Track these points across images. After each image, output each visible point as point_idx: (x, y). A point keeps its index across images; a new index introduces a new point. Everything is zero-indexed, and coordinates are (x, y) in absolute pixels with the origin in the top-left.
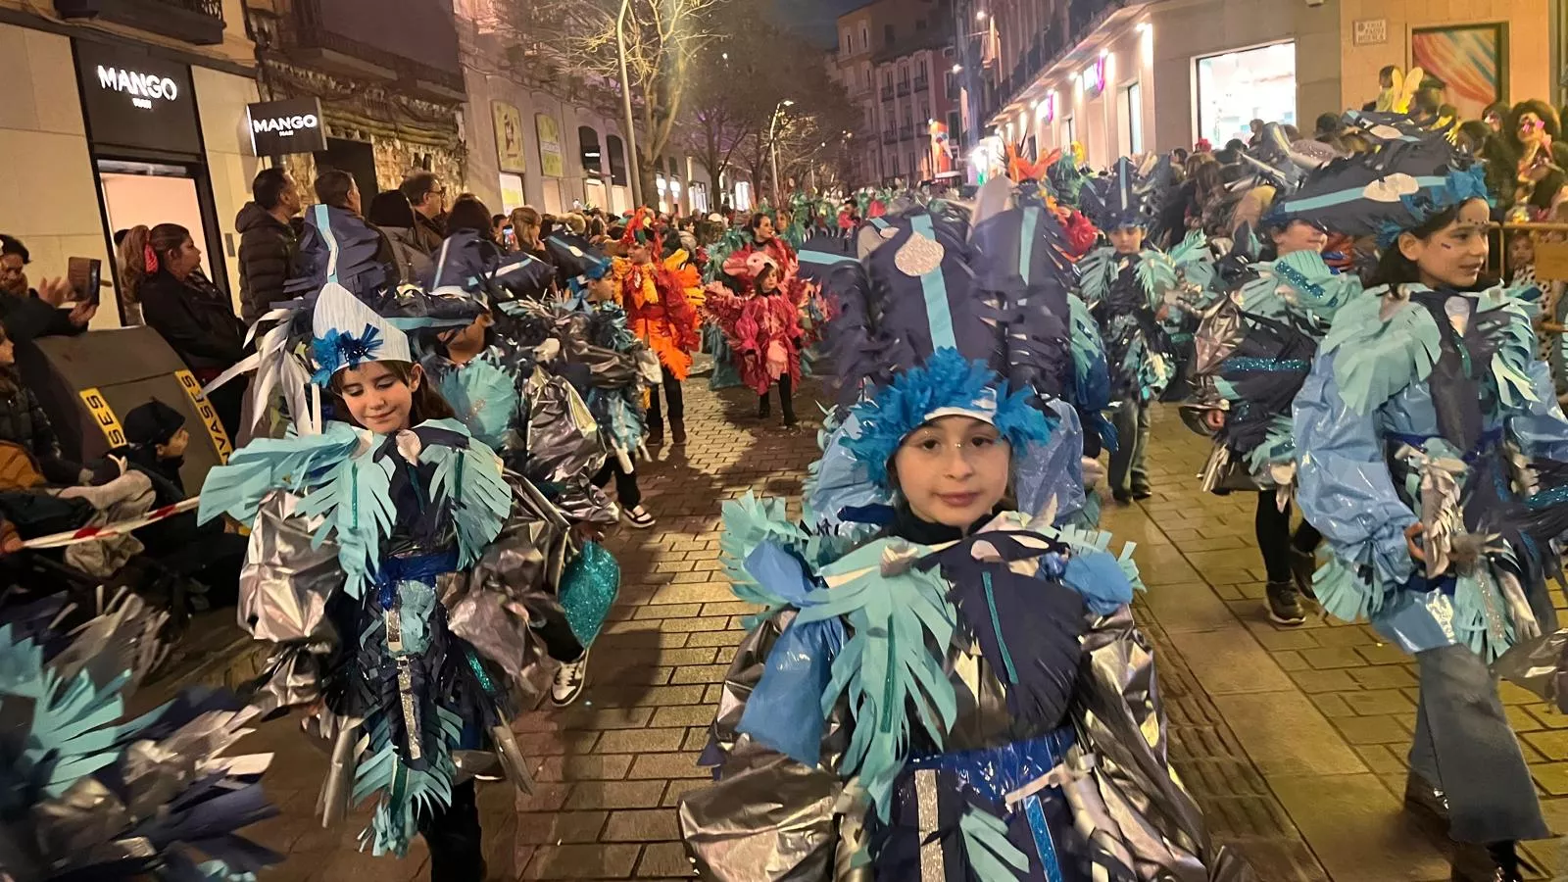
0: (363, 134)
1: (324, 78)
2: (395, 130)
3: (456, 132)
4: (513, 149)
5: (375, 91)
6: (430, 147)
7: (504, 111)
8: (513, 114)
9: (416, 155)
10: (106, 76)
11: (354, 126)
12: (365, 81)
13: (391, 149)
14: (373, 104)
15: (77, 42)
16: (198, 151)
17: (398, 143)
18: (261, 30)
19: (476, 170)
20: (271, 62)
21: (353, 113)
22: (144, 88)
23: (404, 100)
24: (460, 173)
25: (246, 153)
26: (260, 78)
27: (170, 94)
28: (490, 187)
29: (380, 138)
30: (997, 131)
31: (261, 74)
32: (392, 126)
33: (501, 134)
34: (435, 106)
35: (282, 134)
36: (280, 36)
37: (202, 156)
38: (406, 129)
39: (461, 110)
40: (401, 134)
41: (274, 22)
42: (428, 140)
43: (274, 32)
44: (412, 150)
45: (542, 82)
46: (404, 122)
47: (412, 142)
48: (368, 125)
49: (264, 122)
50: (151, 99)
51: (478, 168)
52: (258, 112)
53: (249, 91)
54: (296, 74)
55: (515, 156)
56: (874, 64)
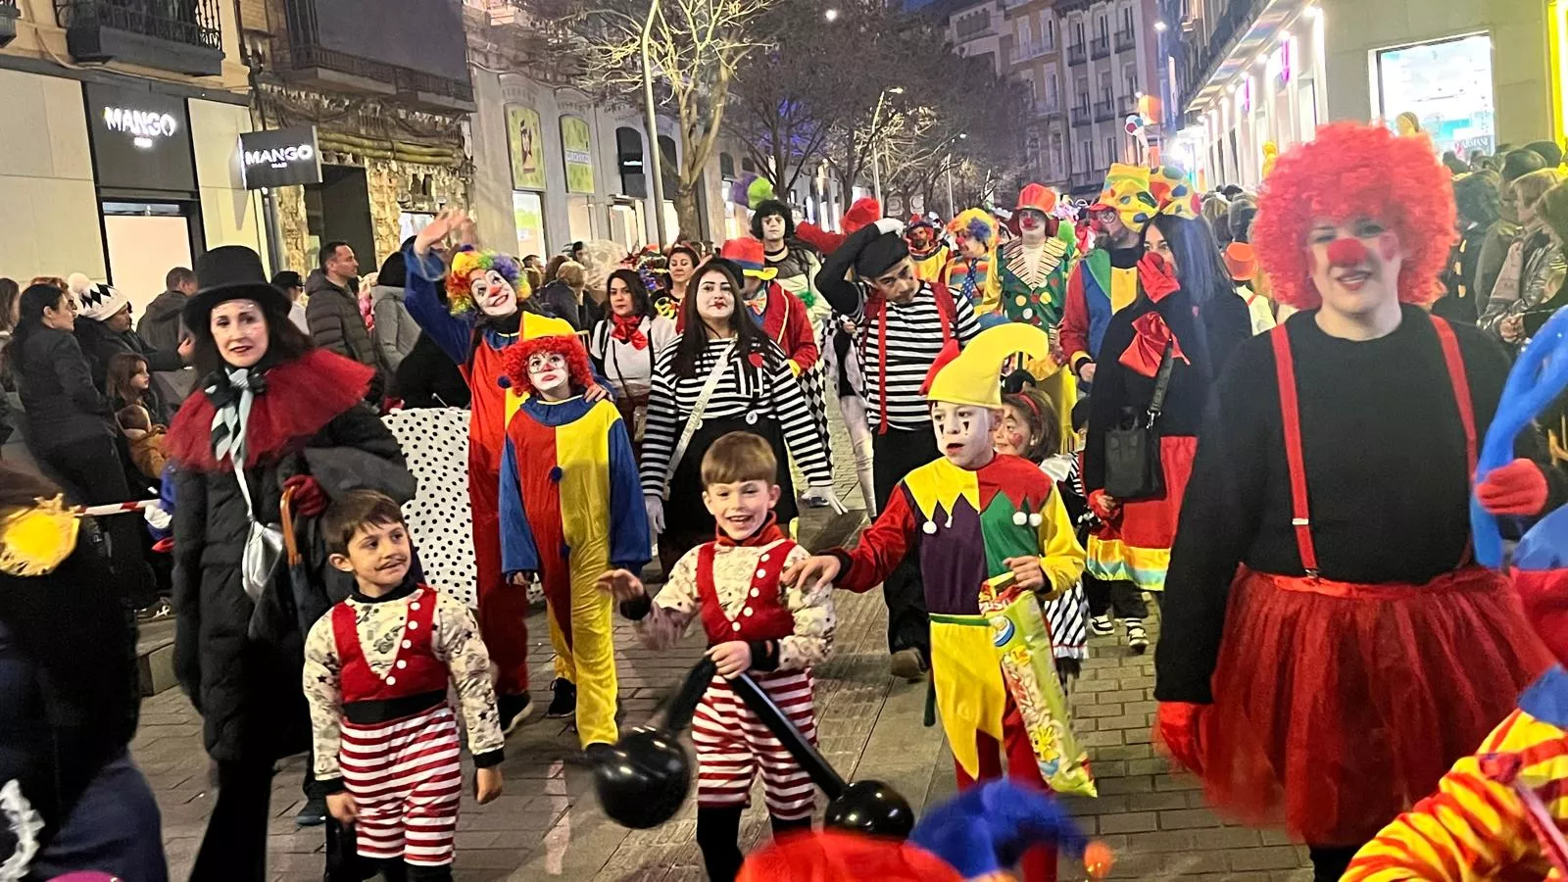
0: (355, 158)
1: (317, 97)
2: (392, 150)
3: (461, 146)
4: (531, 162)
5: (371, 105)
6: (431, 166)
7: (521, 115)
8: (531, 121)
9: (414, 176)
10: (112, 117)
11: (346, 148)
12: (360, 97)
13: (386, 171)
14: (369, 122)
15: (89, 86)
16: (192, 188)
17: (394, 165)
18: (255, 52)
19: (484, 190)
20: (264, 85)
21: (345, 133)
22: (145, 126)
23: (402, 114)
24: (465, 195)
25: (237, 188)
26: (253, 105)
27: (168, 131)
28: (500, 209)
29: (375, 160)
30: (1200, 119)
31: (255, 101)
32: (387, 145)
33: (515, 145)
34: (437, 118)
35: (274, 166)
36: (272, 56)
37: (196, 194)
38: (403, 147)
39: (469, 119)
40: (397, 154)
41: (267, 41)
42: (429, 159)
43: (267, 52)
44: (410, 171)
45: (569, 75)
46: (403, 141)
47: (410, 162)
48: (361, 146)
49: (257, 153)
50: (150, 137)
51: (487, 187)
52: (250, 142)
53: (242, 120)
54: (288, 96)
55: (533, 170)
56: (1058, 12)
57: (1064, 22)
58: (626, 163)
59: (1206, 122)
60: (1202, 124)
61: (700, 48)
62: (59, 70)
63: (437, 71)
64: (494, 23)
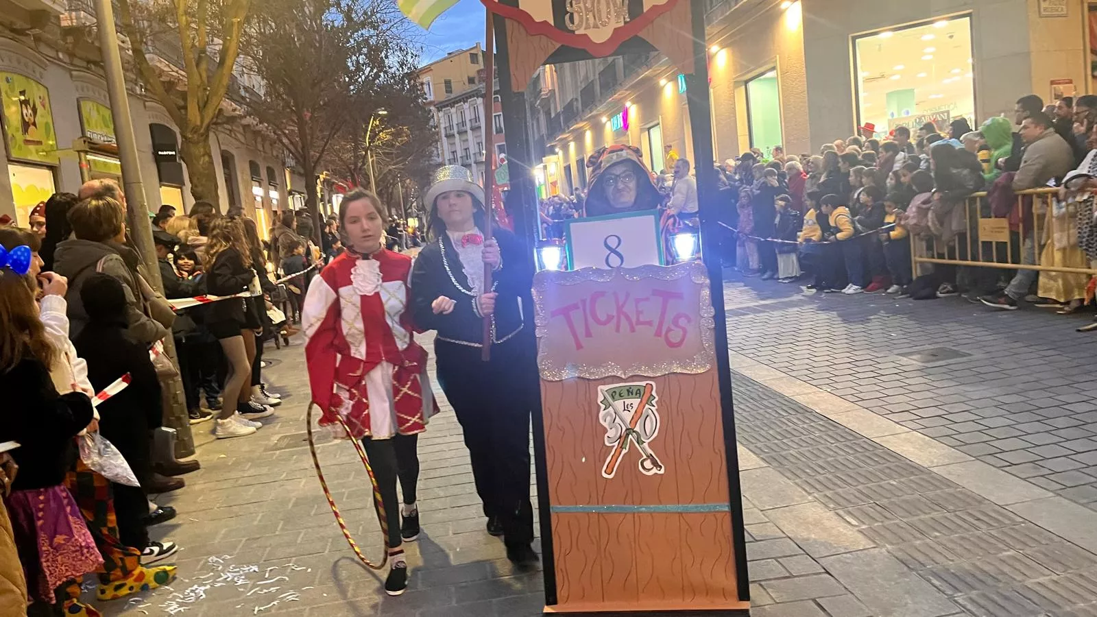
4: (35, 135)
56: (438, 108)
57: (441, 114)
58: (160, 153)
59: (561, 153)
60: (557, 154)
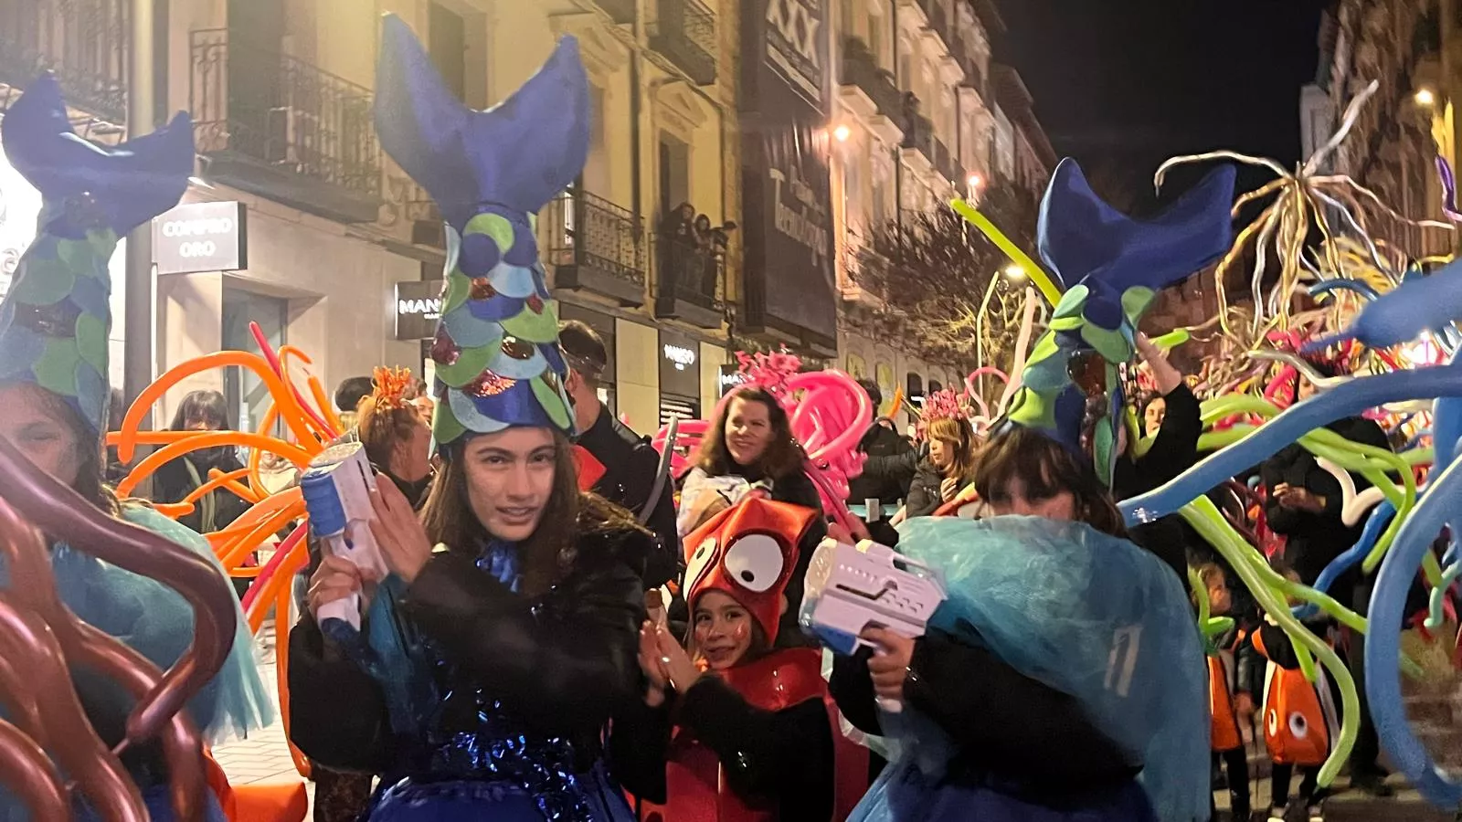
7: (854, 361)
8: (861, 365)
15: (661, 332)
16: (698, 396)
20: (733, 336)
26: (729, 348)
27: (692, 360)
31: (728, 345)
36: (737, 317)
37: (699, 400)
39: (828, 362)
43: (736, 314)
45: (883, 335)
50: (683, 364)
52: (725, 370)
53: (723, 356)
61: (1008, 325)
62: (651, 323)
63: (821, 330)
64: (845, 298)
